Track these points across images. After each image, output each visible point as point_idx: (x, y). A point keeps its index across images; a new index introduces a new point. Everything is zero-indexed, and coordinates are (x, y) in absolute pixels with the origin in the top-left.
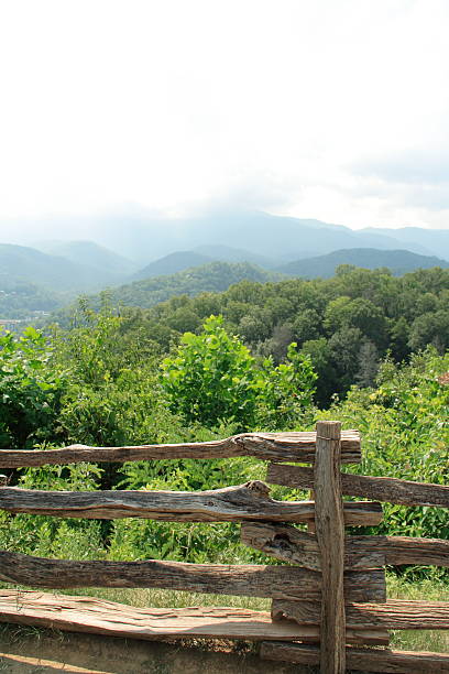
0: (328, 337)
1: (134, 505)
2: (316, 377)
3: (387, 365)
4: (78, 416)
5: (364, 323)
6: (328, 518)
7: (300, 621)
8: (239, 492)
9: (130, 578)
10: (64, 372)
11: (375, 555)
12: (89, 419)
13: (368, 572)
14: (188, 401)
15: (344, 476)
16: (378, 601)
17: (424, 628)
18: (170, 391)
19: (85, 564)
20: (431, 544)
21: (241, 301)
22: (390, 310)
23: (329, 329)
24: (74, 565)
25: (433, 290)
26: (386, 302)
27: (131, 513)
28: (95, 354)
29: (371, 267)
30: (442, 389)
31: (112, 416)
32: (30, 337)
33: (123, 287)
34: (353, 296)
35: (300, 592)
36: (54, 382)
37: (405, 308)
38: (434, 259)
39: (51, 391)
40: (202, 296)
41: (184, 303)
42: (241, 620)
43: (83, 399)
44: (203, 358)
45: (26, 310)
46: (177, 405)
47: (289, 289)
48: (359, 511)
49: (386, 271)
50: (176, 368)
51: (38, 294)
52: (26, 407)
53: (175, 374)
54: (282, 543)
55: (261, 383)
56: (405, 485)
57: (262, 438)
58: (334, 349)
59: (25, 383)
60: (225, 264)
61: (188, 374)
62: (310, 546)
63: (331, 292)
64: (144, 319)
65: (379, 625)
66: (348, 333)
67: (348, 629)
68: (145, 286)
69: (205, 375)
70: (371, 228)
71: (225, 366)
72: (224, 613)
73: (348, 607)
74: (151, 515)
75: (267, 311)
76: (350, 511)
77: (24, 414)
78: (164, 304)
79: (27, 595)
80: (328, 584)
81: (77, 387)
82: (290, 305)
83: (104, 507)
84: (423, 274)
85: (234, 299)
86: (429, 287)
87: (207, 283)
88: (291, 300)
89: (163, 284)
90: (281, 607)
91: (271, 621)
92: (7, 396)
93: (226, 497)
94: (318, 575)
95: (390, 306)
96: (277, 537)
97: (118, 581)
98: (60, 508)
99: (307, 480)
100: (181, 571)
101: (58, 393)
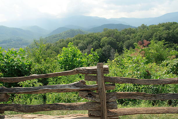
0: (102, 48)
1: (50, 89)
2: (99, 57)
3: (117, 54)
4: (36, 71)
5: (111, 43)
6: (101, 88)
7: (96, 116)
8: (78, 83)
9: (51, 108)
10: (31, 60)
11: (114, 97)
12: (39, 72)
13: (112, 102)
14: (65, 66)
15: (105, 77)
16: (115, 109)
17: (127, 115)
18: (60, 63)
19: (39, 105)
20: (128, 93)
21: (78, 39)
22: (118, 40)
23: (102, 46)
24: (36, 106)
25: (129, 34)
26: (117, 38)
27: (50, 91)
28: (39, 55)
29: (112, 29)
30: (131, 58)
31: (45, 71)
32: (21, 51)
33: (46, 38)
34: (108, 37)
35: (95, 108)
36: (28, 63)
37: (122, 39)
38: (129, 26)
39: (28, 65)
40: (68, 39)
41: (63, 41)
42: (80, 117)
43: (37, 66)
44: (68, 54)
45: (20, 46)
46: (62, 67)
47: (91, 36)
48: (109, 86)
49: (116, 30)
50: (61, 57)
51: (23, 41)
52: (21, 70)
53: (61, 59)
54: (90, 96)
55: (84, 60)
56: (121, 78)
57: (83, 69)
58: (104, 51)
59: (21, 63)
60: (73, 30)
61: (65, 58)
62: (97, 96)
63: (102, 36)
64: (52, 46)
65: (116, 115)
66: (107, 46)
67: (108, 116)
68: (52, 37)
69: (69, 58)
70: (112, 18)
71: (74, 56)
72: (76, 115)
73: (108, 111)
74: (55, 91)
75: (85, 42)
76: (107, 86)
77: (21, 72)
78: (57, 42)
79: (24, 115)
80: (102, 105)
81: (35, 64)
82: (91, 40)
83: (42, 90)
84: (126, 30)
85: (76, 39)
86: (128, 33)
87: (69, 35)
88: (92, 39)
89: (57, 36)
90: (91, 112)
91: (88, 116)
92: (16, 67)
93: (74, 85)
94: (99, 103)
95: (118, 39)
96: (88, 94)
97: (48, 109)
98: (31, 91)
99: (95, 79)
100: (64, 105)
101: (30, 65)
